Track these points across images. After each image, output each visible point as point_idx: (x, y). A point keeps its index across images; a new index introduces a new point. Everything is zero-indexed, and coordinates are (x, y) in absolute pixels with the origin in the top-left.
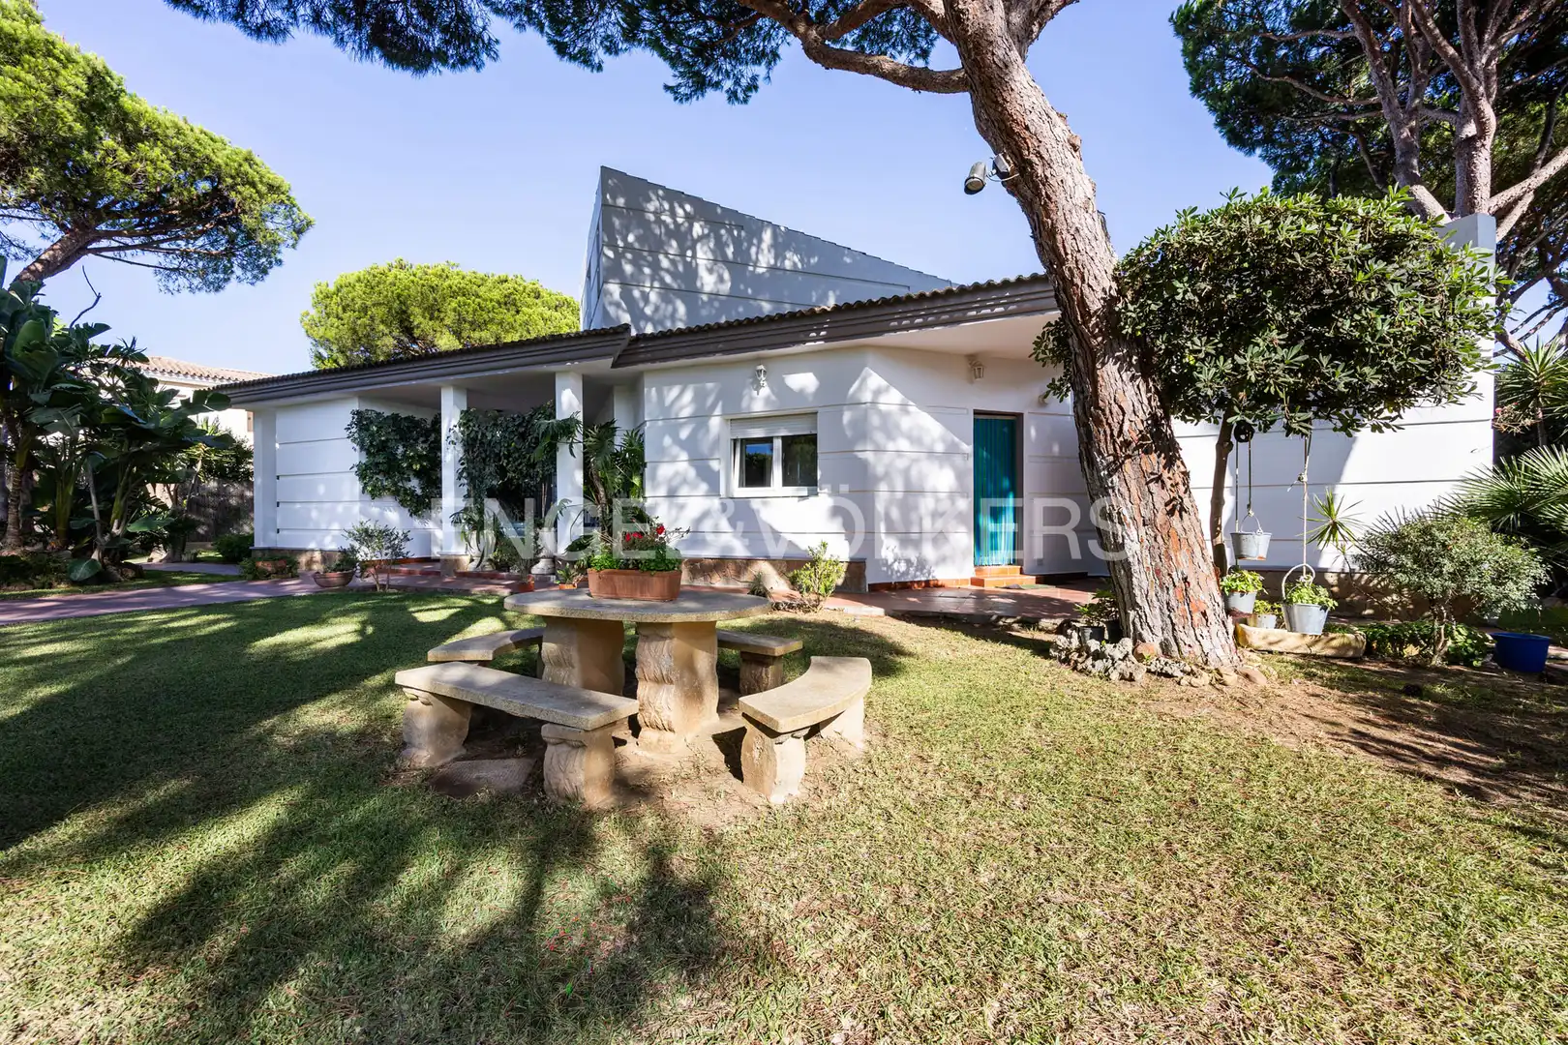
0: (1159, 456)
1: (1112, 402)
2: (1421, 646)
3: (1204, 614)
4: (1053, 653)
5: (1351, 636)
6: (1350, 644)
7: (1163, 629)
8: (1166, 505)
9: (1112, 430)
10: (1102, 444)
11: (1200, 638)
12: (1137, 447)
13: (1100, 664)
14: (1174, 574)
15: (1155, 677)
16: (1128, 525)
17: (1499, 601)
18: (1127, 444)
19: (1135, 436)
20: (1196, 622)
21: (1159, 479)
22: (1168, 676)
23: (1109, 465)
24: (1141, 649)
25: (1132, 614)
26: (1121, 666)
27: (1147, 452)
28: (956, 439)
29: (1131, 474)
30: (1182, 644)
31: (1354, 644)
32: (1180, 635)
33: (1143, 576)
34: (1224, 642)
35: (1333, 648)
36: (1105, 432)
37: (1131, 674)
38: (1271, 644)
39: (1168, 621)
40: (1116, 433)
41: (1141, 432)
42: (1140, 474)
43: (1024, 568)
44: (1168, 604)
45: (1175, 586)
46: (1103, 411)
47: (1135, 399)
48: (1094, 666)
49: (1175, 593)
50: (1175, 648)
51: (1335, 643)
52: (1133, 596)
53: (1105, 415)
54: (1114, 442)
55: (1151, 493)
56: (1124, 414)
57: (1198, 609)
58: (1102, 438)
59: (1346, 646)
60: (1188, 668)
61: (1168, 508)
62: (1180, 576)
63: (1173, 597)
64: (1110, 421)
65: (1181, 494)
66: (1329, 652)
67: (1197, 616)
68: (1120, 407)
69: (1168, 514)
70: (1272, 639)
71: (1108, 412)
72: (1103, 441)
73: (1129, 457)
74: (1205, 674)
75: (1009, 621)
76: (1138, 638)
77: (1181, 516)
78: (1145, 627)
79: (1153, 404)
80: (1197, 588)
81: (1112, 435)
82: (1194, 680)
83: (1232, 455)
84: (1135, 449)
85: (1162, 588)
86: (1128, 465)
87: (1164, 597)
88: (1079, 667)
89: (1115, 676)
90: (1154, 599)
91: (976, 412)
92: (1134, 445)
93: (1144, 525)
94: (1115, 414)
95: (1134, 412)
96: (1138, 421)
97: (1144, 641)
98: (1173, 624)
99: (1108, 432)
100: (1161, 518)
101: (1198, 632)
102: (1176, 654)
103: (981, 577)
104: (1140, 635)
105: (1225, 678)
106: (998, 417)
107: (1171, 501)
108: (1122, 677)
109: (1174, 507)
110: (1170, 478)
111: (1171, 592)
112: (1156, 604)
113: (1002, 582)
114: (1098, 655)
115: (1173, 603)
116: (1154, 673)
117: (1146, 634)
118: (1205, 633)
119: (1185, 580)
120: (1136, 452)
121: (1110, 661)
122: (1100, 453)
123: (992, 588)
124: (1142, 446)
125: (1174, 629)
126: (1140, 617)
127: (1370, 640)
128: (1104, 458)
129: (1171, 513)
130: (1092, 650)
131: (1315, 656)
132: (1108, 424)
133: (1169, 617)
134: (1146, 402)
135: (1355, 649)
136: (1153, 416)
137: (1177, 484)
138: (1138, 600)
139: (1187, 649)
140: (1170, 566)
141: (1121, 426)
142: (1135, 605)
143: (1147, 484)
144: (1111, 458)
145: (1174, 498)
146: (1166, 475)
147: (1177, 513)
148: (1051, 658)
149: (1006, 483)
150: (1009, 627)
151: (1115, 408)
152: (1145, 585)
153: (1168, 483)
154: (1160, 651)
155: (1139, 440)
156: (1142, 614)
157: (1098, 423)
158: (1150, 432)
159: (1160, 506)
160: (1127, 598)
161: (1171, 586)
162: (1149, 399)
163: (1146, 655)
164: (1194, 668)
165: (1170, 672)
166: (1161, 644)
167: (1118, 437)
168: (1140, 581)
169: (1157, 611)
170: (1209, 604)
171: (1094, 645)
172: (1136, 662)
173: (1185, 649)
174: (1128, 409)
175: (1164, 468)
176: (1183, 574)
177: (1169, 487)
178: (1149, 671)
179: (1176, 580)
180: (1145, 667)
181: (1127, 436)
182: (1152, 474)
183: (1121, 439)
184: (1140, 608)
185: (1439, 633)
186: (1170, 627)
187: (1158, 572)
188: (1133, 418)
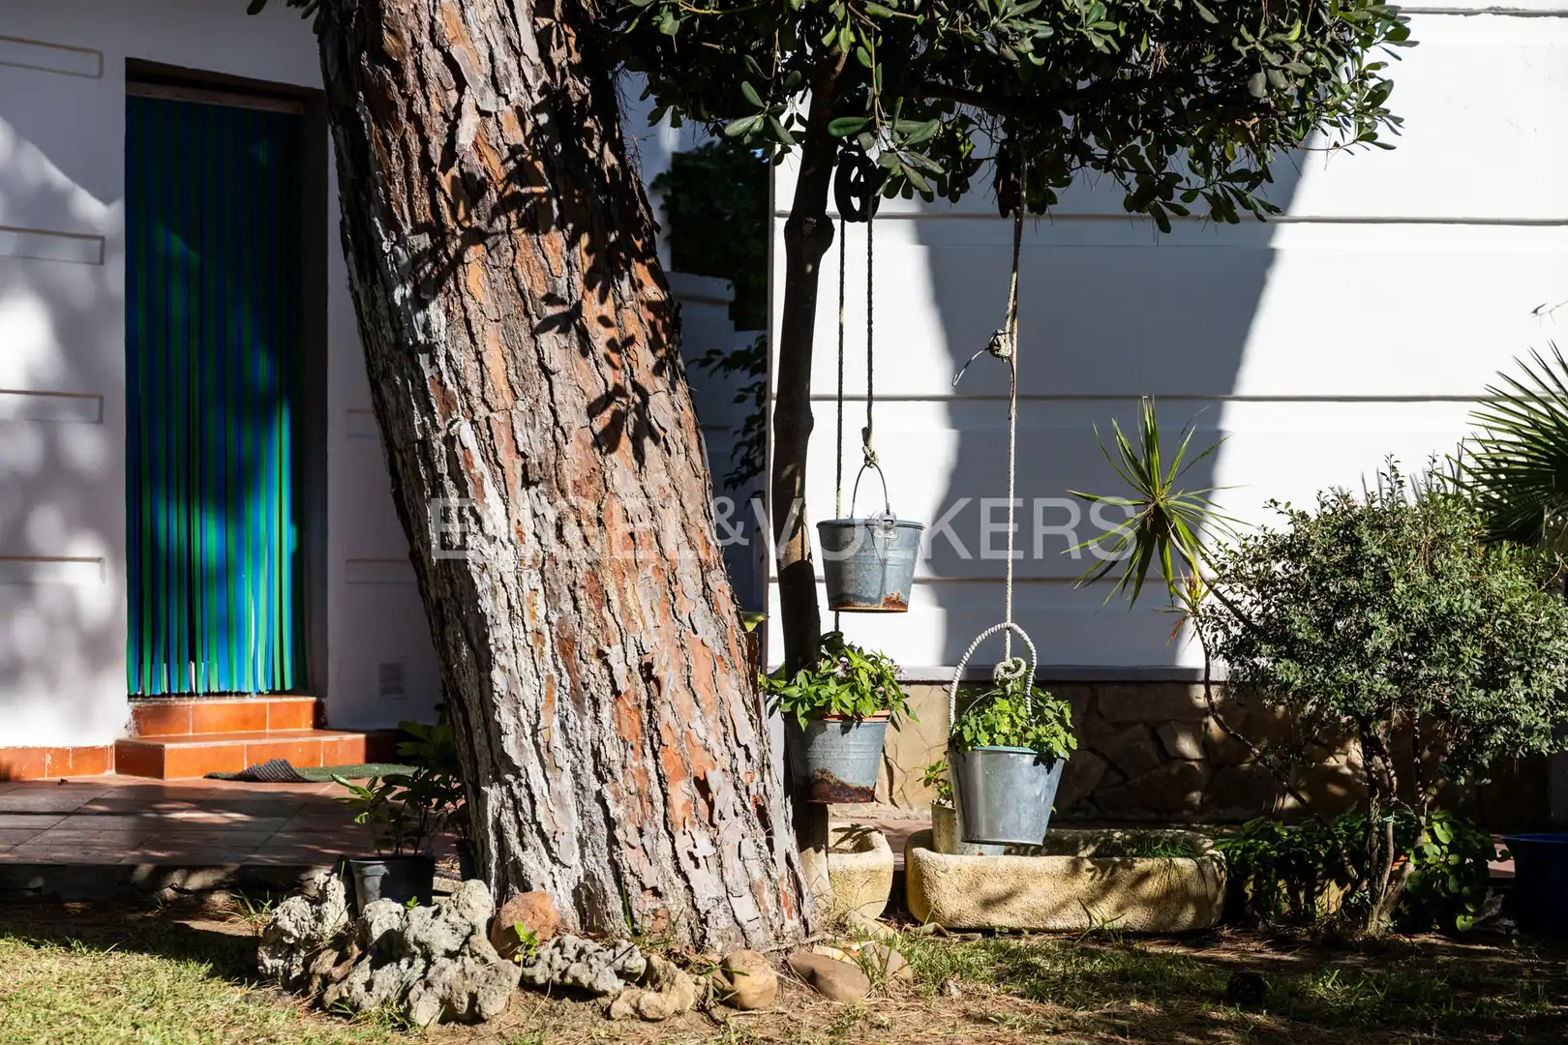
0: (571, 243)
1: (425, 40)
2: (1349, 879)
3: (703, 786)
4: (269, 962)
5: (1186, 864)
6: (1184, 886)
7: (582, 843)
8: (593, 410)
9: (425, 142)
10: (397, 189)
11: (687, 865)
12: (505, 205)
13: (388, 977)
14: (614, 654)
15: (543, 1003)
16: (479, 483)
17: (1489, 728)
18: (471, 188)
19: (496, 167)
20: (678, 812)
21: (570, 321)
22: (583, 993)
23: (417, 260)
24: (515, 915)
25: (494, 794)
26: (449, 971)
27: (534, 223)
28: (59, 178)
29: (486, 300)
30: (634, 890)
31: (1194, 888)
32: (630, 858)
33: (525, 664)
34: (757, 874)
35: (1147, 902)
36: (404, 145)
37: (473, 997)
38: (988, 904)
39: (596, 810)
40: (436, 154)
41: (515, 151)
42: (512, 305)
43: (330, 703)
44: (596, 754)
45: (616, 693)
46: (397, 69)
47: (497, 36)
48: (369, 986)
49: (617, 716)
50: (615, 905)
51: (1151, 887)
52: (495, 733)
53: (402, 83)
54: (433, 186)
55: (547, 373)
56: (461, 85)
57: (685, 770)
58: (397, 167)
59: (1174, 896)
60: (638, 963)
61: (599, 425)
62: (634, 660)
63: (610, 727)
64: (419, 105)
65: (643, 377)
66: (1135, 917)
67: (682, 792)
68: (449, 61)
69: (597, 443)
70: (993, 887)
71: (411, 76)
72: (399, 179)
73: (476, 236)
74: (682, 975)
75: (196, 882)
76: (511, 880)
77: (639, 455)
78: (532, 838)
79: (558, 56)
80: (685, 698)
81: (426, 160)
82: (649, 998)
83: (829, 261)
84: (496, 212)
85: (578, 702)
86: (475, 273)
87: (586, 732)
88: (331, 996)
89: (425, 1011)
90: (558, 740)
91: (137, 71)
92: (492, 197)
93: (527, 483)
94: (433, 87)
95: (495, 82)
96: (507, 113)
97: (526, 888)
98: (611, 823)
99: (415, 146)
100: (576, 457)
101: (683, 844)
102: (618, 924)
103: (151, 739)
104: (518, 866)
105: (742, 985)
106: (233, 101)
107: (607, 399)
108: (449, 1014)
109: (618, 419)
110: (604, 321)
111: (605, 714)
112: (563, 757)
113: (233, 755)
114: (391, 948)
115: (612, 753)
116: (541, 989)
117: (533, 863)
118: (704, 848)
119: (647, 669)
120: (500, 224)
121: (420, 963)
122: (392, 224)
123: (194, 780)
124: (516, 200)
125: (612, 840)
126: (517, 805)
127: (1237, 872)
128: (401, 240)
129: (606, 441)
130: (377, 932)
131: (1100, 935)
132: (415, 118)
133: (601, 799)
134: (530, 47)
135: (1202, 903)
136: (554, 98)
137: (630, 341)
138: (509, 744)
139: (649, 902)
140: (603, 626)
141: (453, 128)
142: (502, 767)
143: (534, 334)
144: (424, 241)
145: (619, 390)
146: (593, 309)
147: (625, 444)
148: (264, 979)
149: (262, 369)
150: (196, 906)
151: (434, 62)
152: (528, 694)
153: (600, 337)
154: (573, 918)
155: (510, 177)
156: (521, 793)
157: (385, 113)
158: (545, 155)
159: (573, 416)
160: (479, 740)
161: (605, 698)
162: (543, 39)
163: (523, 933)
164: (657, 960)
165: (585, 979)
166: (576, 893)
167: (444, 169)
168: (518, 681)
169: (566, 783)
170: (718, 749)
171: (383, 915)
172: (493, 956)
173: (643, 903)
174: (476, 73)
175: (589, 284)
176: (641, 651)
177: (600, 347)
178: (527, 984)
179: (620, 670)
180: (516, 973)
181: (474, 164)
182: (551, 299)
183: (454, 171)
184: (516, 771)
185: (1383, 833)
186: (602, 832)
187: (566, 646)
188: (490, 102)
